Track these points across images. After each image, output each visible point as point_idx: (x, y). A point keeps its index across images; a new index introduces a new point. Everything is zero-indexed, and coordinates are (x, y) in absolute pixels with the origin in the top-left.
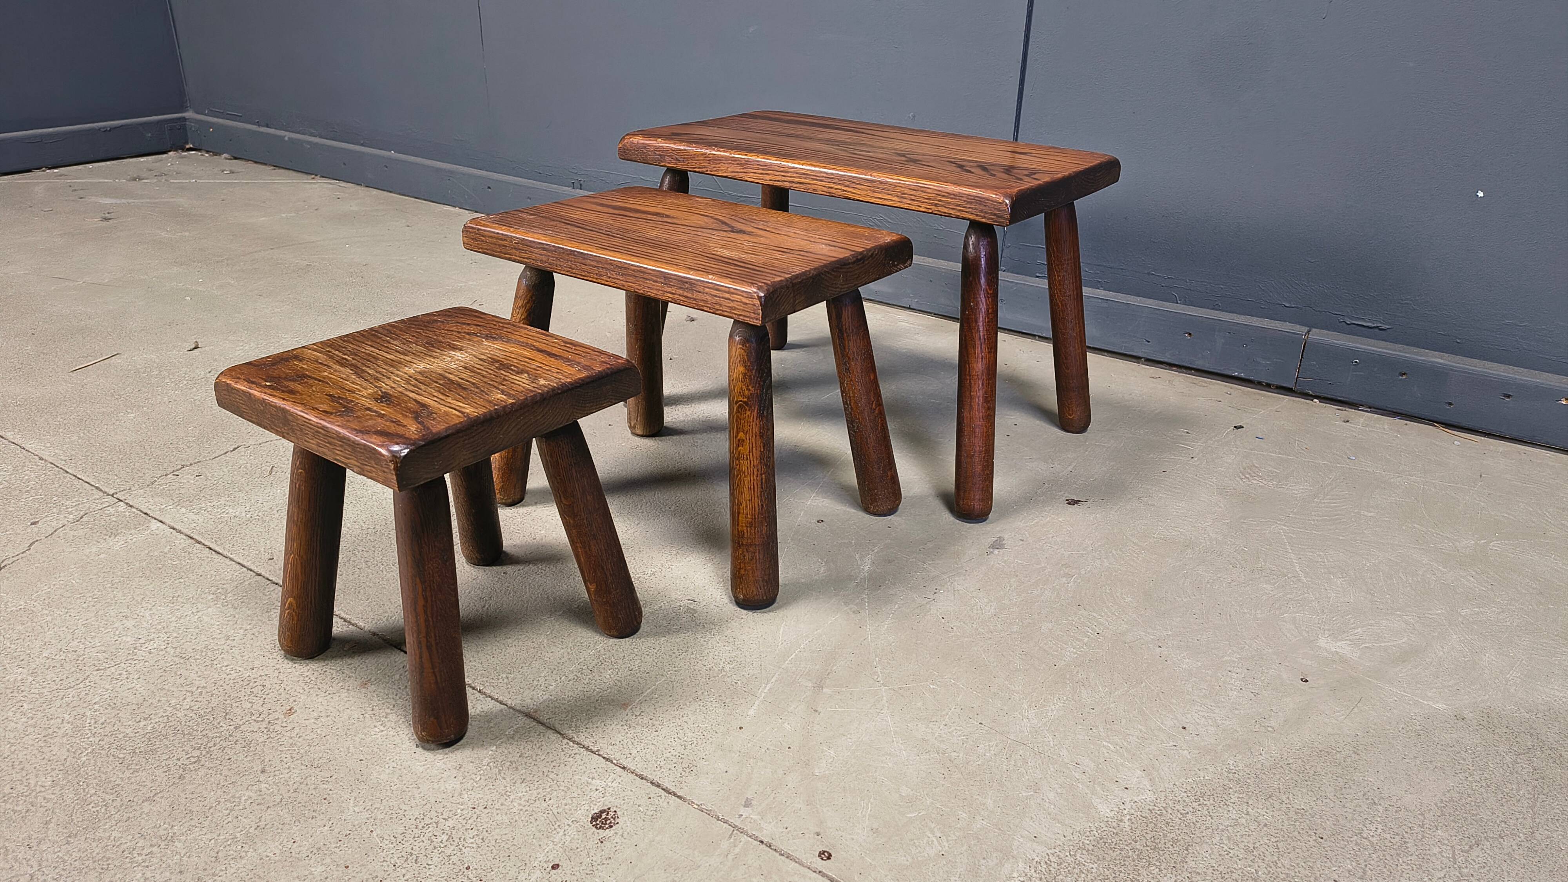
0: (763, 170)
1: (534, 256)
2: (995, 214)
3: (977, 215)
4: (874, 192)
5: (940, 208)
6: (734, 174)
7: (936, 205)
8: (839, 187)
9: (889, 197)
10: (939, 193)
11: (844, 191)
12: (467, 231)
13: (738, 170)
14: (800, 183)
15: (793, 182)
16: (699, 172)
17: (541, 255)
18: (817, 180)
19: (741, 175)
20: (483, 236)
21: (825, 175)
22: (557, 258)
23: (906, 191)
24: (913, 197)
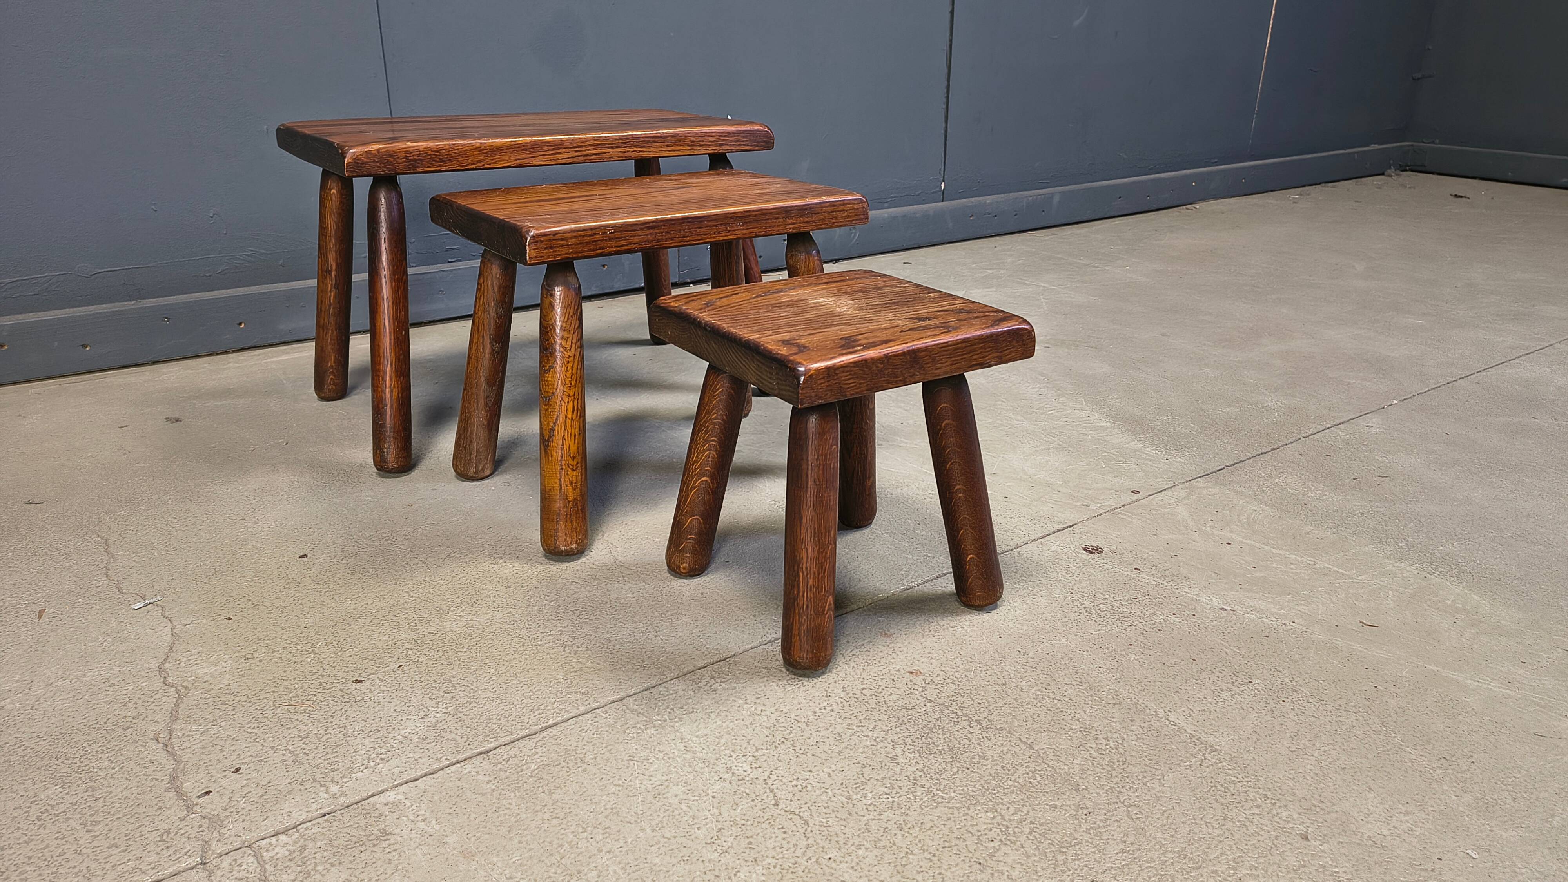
0: (553, 150)
1: (636, 240)
2: (764, 142)
3: (752, 146)
4: (668, 146)
5: (723, 147)
6: (518, 161)
7: (720, 145)
8: (635, 149)
9: (681, 148)
10: (721, 135)
11: (640, 151)
12: (537, 242)
13: (524, 156)
14: (596, 154)
15: (587, 155)
16: (477, 169)
17: (647, 235)
18: (612, 147)
19: (527, 161)
20: (562, 240)
21: (620, 141)
22: (667, 232)
23: (695, 139)
24: (701, 143)
